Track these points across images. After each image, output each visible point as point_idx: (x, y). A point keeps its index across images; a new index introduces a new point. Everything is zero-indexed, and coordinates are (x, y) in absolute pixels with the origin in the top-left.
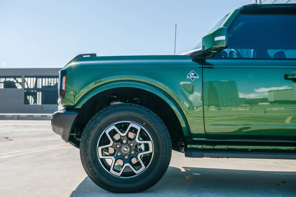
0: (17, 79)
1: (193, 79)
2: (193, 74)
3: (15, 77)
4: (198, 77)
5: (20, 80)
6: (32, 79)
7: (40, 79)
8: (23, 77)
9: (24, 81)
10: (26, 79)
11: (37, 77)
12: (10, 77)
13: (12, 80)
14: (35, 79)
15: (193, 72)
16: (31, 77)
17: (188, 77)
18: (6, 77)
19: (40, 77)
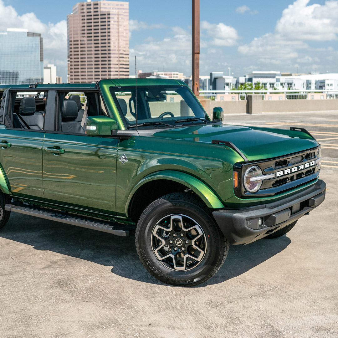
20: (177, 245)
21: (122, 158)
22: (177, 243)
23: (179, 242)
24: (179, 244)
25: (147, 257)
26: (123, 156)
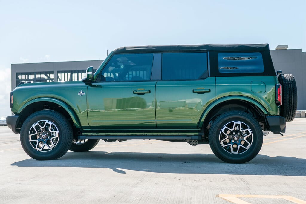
0: (48, 75)
1: (81, 95)
2: (82, 92)
3: (46, 73)
4: (84, 94)
5: (52, 76)
6: (66, 74)
7: (76, 75)
8: (56, 72)
9: (57, 77)
10: (59, 75)
11: (72, 72)
12: (40, 73)
13: (43, 76)
14: (69, 74)
15: (82, 91)
16: (65, 72)
17: (79, 94)
18: (36, 73)
19: (75, 72)
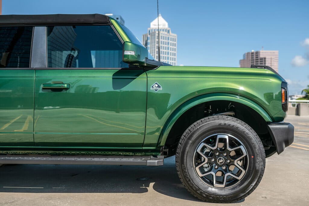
20: (219, 163)
21: (154, 87)
22: (219, 162)
23: (221, 161)
24: (221, 163)
25: (188, 173)
26: (155, 85)
